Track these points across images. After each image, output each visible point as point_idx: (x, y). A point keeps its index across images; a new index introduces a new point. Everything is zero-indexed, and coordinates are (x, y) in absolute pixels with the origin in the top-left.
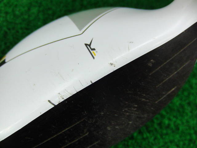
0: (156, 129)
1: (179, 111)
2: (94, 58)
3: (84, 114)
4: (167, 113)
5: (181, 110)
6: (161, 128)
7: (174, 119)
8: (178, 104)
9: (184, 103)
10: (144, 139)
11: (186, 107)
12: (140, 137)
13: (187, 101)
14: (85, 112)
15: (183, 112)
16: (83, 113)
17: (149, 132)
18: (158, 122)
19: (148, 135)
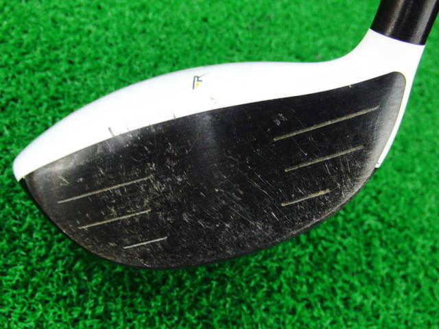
0: (337, 307)
1: (383, 285)
2: (193, 88)
3: (151, 168)
4: (362, 285)
5: (387, 284)
6: (347, 305)
7: (373, 298)
8: (383, 273)
9: (394, 274)
10: (313, 318)
11: (398, 281)
12: (306, 313)
13: (402, 273)
14: (154, 165)
15: (392, 289)
16: (149, 164)
17: (325, 309)
18: (344, 296)
19: (322, 313)
